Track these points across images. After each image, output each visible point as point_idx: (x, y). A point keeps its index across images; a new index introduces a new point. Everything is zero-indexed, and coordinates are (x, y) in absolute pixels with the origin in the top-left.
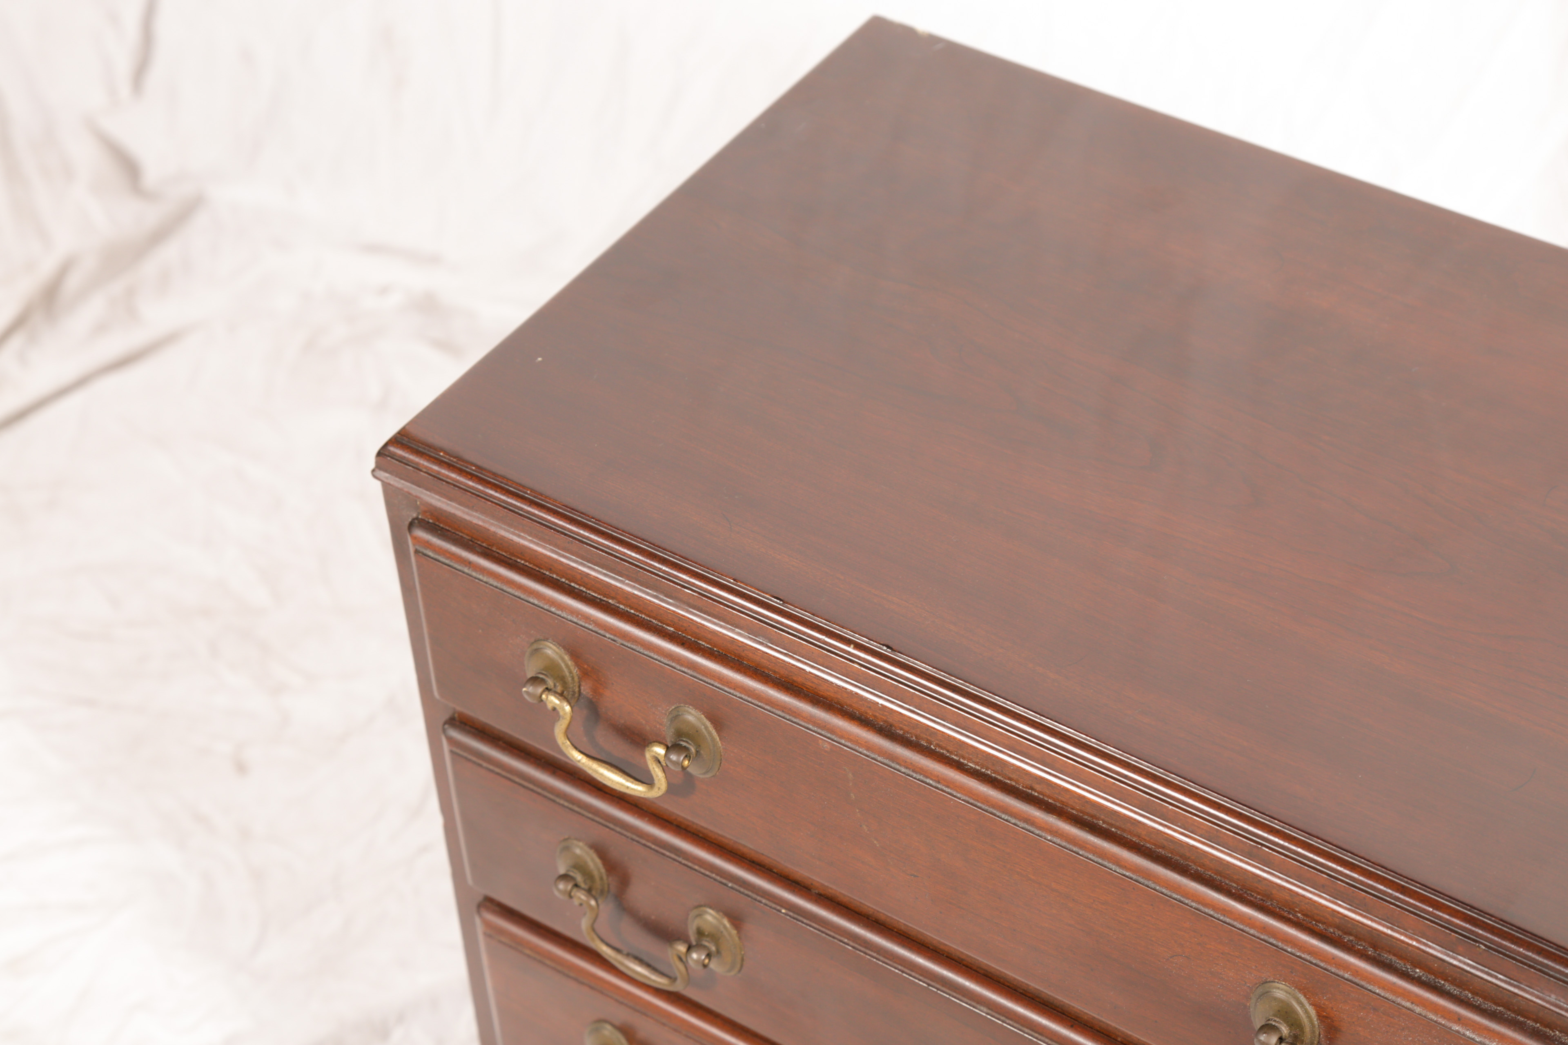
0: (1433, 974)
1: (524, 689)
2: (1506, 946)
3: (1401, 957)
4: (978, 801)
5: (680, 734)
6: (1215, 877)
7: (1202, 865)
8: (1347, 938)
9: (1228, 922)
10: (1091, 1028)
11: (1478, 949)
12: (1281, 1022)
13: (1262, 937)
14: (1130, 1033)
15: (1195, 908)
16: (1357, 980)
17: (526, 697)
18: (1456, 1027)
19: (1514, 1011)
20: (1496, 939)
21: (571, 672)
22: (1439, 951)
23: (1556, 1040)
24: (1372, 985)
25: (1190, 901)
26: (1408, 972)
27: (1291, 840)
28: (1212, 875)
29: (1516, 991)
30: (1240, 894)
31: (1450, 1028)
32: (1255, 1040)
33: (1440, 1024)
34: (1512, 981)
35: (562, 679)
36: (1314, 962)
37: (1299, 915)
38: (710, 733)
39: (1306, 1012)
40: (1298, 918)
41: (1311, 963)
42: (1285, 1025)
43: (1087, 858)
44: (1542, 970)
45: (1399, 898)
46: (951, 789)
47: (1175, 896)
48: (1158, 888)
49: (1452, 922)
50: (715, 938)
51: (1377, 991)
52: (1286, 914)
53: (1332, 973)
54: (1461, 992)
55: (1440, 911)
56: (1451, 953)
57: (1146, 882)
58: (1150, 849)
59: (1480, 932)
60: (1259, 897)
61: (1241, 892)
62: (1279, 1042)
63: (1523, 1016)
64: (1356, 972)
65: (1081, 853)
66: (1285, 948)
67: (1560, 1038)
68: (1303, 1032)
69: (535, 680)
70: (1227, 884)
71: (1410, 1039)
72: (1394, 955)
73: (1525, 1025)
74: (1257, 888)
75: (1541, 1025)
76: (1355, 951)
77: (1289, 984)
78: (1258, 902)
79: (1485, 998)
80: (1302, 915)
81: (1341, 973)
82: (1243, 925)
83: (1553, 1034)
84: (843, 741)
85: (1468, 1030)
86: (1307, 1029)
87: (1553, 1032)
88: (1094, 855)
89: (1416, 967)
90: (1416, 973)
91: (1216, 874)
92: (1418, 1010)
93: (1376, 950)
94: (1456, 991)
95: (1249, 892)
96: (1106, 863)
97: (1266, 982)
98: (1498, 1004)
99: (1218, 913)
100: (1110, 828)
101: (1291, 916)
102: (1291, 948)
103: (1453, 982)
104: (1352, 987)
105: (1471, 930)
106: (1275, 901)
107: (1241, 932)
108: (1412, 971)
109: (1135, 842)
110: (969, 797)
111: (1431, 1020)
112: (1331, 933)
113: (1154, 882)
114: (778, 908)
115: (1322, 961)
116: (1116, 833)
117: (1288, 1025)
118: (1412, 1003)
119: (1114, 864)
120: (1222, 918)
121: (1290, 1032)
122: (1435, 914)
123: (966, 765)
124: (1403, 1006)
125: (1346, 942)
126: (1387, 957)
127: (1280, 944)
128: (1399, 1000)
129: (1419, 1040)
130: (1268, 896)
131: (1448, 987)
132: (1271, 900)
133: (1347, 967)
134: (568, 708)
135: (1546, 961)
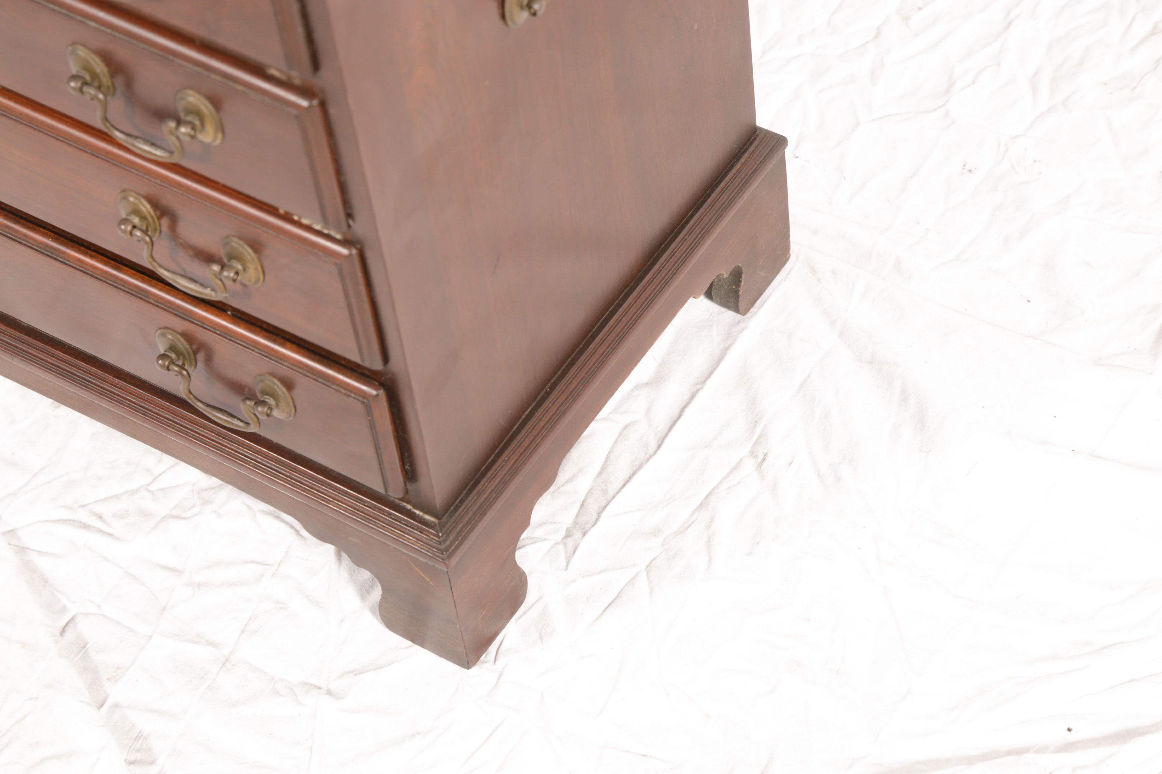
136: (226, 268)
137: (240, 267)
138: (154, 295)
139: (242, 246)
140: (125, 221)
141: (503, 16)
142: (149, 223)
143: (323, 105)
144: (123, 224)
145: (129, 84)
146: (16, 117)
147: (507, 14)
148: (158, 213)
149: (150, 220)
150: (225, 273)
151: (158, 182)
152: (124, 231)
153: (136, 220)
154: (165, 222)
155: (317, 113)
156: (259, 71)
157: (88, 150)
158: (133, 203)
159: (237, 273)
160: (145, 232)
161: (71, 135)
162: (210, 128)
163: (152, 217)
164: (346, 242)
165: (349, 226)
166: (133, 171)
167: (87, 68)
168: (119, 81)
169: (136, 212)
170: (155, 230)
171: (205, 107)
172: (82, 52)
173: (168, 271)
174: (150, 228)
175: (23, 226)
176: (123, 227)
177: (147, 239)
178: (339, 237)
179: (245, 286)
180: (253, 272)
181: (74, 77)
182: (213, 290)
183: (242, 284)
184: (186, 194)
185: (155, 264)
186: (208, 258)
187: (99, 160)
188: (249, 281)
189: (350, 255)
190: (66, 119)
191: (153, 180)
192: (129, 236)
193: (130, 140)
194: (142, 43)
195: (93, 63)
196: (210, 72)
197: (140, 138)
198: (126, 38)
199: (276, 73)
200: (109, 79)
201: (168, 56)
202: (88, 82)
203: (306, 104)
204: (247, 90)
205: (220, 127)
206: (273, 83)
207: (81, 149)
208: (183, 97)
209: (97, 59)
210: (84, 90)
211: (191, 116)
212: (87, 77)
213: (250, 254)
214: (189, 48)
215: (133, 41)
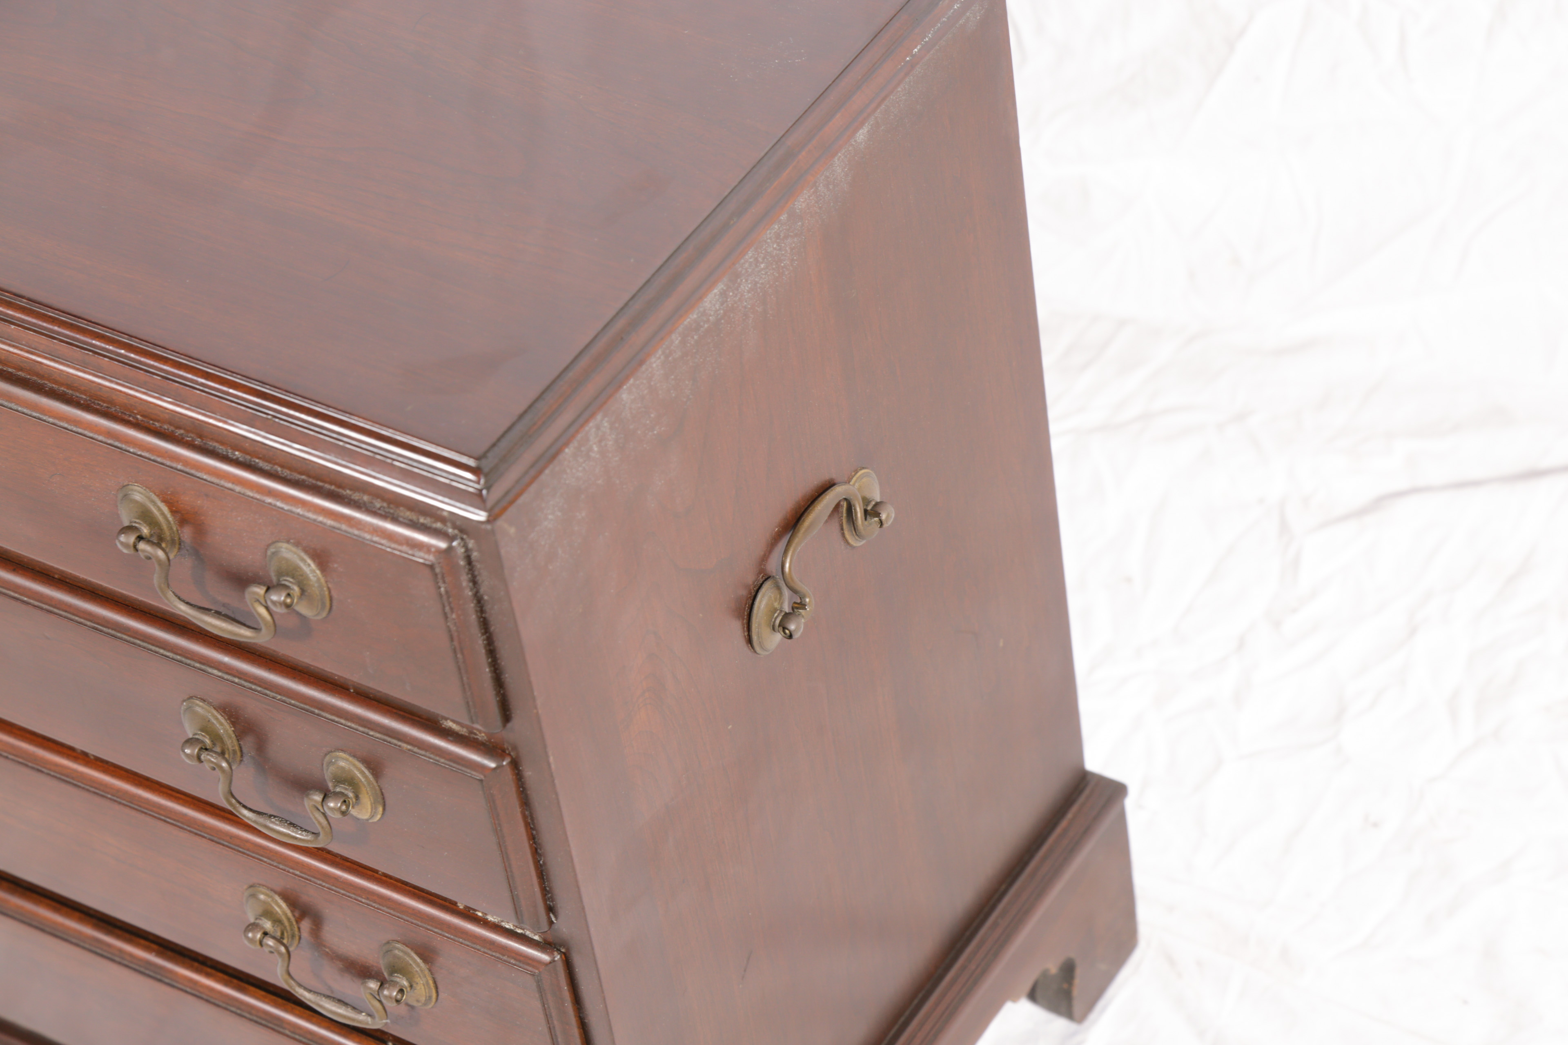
0: (248, 454)
3: (222, 443)
6: (68, 391)
7: (56, 382)
8: (179, 432)
9: (80, 432)
12: (141, 522)
13: (109, 442)
15: (51, 424)
16: (187, 470)
18: (269, 500)
19: (314, 478)
20: (282, 409)
23: (346, 498)
24: (199, 472)
25: (47, 417)
26: (228, 455)
28: (65, 390)
30: (88, 404)
31: (264, 502)
32: (116, 541)
33: (256, 499)
36: (152, 458)
37: (139, 417)
39: (159, 509)
40: (137, 419)
41: (150, 459)
42: (145, 525)
47: (35, 414)
48: (20, 409)
52: (126, 417)
53: (167, 466)
54: (272, 468)
56: (253, 430)
57: (10, 405)
58: (11, 373)
60: (105, 405)
61: (89, 402)
62: (137, 541)
63: (321, 481)
64: (186, 461)
66: (128, 449)
68: (161, 530)
70: (77, 397)
71: (239, 518)
72: (217, 441)
73: (322, 488)
74: (101, 396)
75: (335, 487)
76: (183, 442)
77: (141, 484)
78: (103, 410)
79: (291, 469)
80: (141, 416)
81: (174, 465)
82: (92, 432)
83: (344, 493)
85: (278, 500)
86: (165, 526)
89: (235, 450)
90: (235, 455)
91: (68, 389)
92: (238, 489)
93: (203, 440)
94: (266, 466)
95: (96, 402)
97: (124, 486)
98: (301, 473)
99: (71, 425)
101: (131, 419)
102: (133, 448)
103: (264, 459)
104: (185, 476)
105: (261, 404)
106: (117, 407)
107: (91, 440)
108: (231, 455)
111: (249, 496)
112: (165, 429)
113: (17, 404)
115: (159, 456)
117: (147, 525)
118: (233, 483)
120: (75, 429)
121: (151, 532)
122: (232, 393)
124: (226, 488)
125: (177, 436)
126: (212, 444)
127: (124, 446)
128: (222, 483)
129: (247, 519)
130: (112, 403)
131: (261, 464)
132: (115, 407)
136: (386, 986)
137: (405, 983)
138: (290, 1023)
140: (253, 927)
141: (749, 641)
142: (285, 927)
143: (515, 765)
144: (250, 931)
145: (261, 746)
146: (112, 795)
147: (755, 638)
148: (297, 914)
149: (286, 923)
150: (386, 992)
151: (298, 873)
152: (252, 941)
153: (268, 925)
154: (306, 925)
155: (508, 775)
156: (431, 724)
157: (205, 835)
158: (264, 902)
159: (401, 991)
160: (280, 941)
161: (185, 815)
162: (367, 800)
163: (289, 919)
164: (546, 945)
165: (551, 923)
166: (265, 860)
167: (207, 729)
168: (249, 743)
169: (268, 913)
170: (293, 936)
171: (360, 772)
172: (200, 708)
173: (310, 991)
174: (286, 934)
175: (118, 937)
176: (250, 935)
177: (283, 949)
178: (536, 938)
179: (412, 1007)
180: (422, 990)
181: (190, 742)
182: (369, 1015)
183: (407, 1004)
184: (334, 888)
185: (293, 983)
186: (363, 972)
187: (221, 846)
188: (418, 1001)
189: (553, 961)
190: (178, 795)
191: (291, 871)
192: (259, 947)
193: (261, 820)
194: (280, 694)
195: (215, 722)
196: (369, 728)
197: (275, 817)
198: (259, 689)
199: (454, 726)
200: (236, 743)
201: (312, 709)
202: (208, 747)
203: (493, 765)
204: (416, 750)
205: (380, 800)
206: (450, 738)
207: (196, 834)
208: (332, 762)
209: (219, 717)
210: (202, 757)
211: (343, 786)
212: (208, 741)
213: (418, 965)
214: (341, 698)
215: (268, 692)
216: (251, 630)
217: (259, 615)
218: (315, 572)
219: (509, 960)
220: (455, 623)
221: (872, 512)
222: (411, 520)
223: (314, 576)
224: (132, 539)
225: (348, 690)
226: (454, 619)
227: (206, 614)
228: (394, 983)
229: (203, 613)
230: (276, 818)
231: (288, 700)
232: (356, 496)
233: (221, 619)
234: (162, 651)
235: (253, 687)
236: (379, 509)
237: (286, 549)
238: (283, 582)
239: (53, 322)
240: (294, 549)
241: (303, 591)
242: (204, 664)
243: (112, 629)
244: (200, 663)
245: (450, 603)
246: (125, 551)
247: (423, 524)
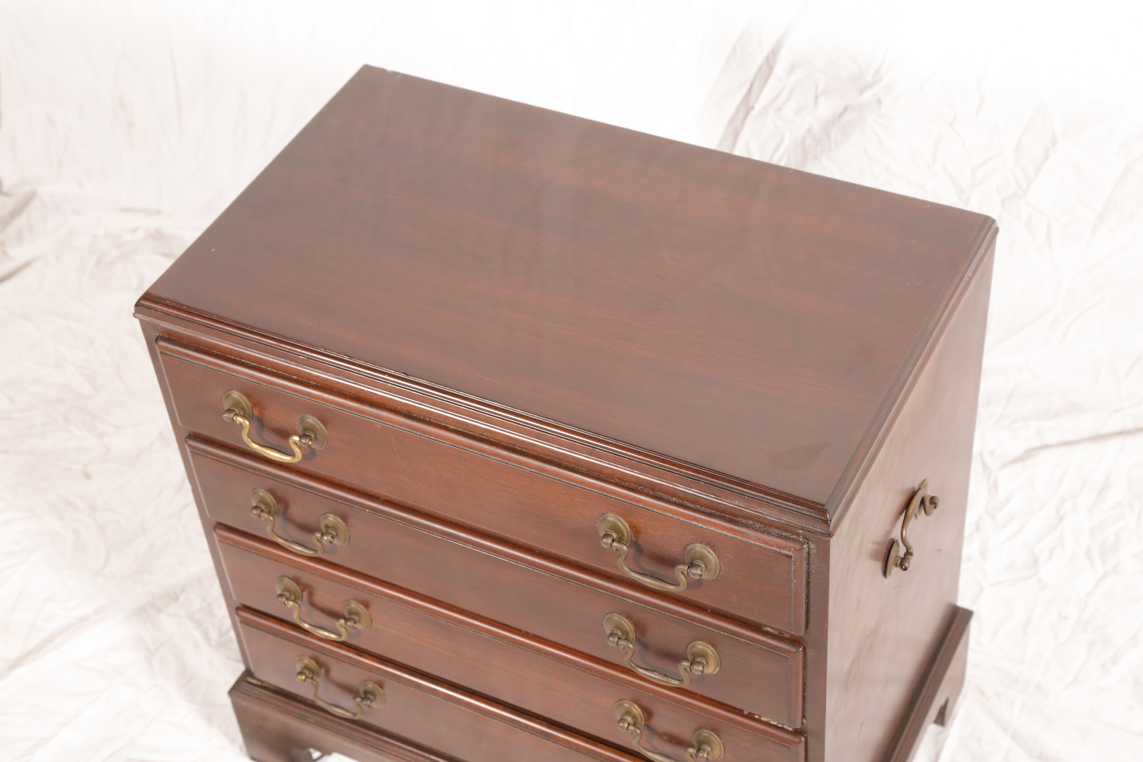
0: (681, 499)
1: (224, 416)
2: (713, 481)
3: (666, 493)
4: (457, 444)
5: (305, 429)
6: (575, 466)
7: (568, 462)
8: (639, 488)
9: (583, 487)
10: (523, 548)
11: (701, 484)
12: (613, 531)
13: (600, 492)
14: (542, 547)
15: (567, 483)
16: (646, 507)
17: (226, 419)
18: (694, 523)
19: (720, 512)
20: (708, 478)
21: (247, 405)
22: (683, 488)
23: (740, 522)
24: (653, 508)
25: (564, 479)
26: (670, 500)
27: (609, 444)
28: (573, 466)
29: (720, 502)
30: (587, 473)
31: (691, 524)
32: (601, 542)
33: (687, 522)
34: (718, 497)
35: (243, 409)
36: (625, 501)
37: (616, 480)
38: (320, 427)
39: (624, 525)
40: (616, 481)
41: (624, 502)
43: (513, 465)
44: (731, 490)
45: (662, 465)
46: (443, 440)
47: (557, 478)
48: (548, 475)
49: (688, 473)
50: (335, 528)
51: (656, 511)
52: (610, 480)
53: (634, 505)
54: (695, 506)
55: (682, 469)
56: (688, 488)
57: (542, 473)
58: (543, 457)
59: (701, 476)
60: (596, 473)
61: (588, 472)
62: (612, 542)
63: (724, 513)
64: (646, 503)
65: (509, 463)
66: (611, 496)
67: (742, 521)
68: (623, 535)
69: (229, 411)
70: (581, 469)
71: (673, 531)
72: (663, 493)
73: (725, 517)
74: (595, 469)
75: (733, 516)
76: (644, 493)
77: (615, 513)
78: (596, 476)
79: (706, 507)
80: (618, 479)
81: (638, 505)
82: (590, 488)
83: (738, 520)
84: (387, 423)
85: (699, 523)
86: (625, 534)
87: (738, 519)
88: (516, 464)
89: (673, 497)
90: (673, 500)
91: (575, 465)
92: (676, 517)
93: (654, 492)
94: (692, 506)
95: (591, 472)
96: (522, 467)
97: (604, 514)
98: (712, 510)
99: (578, 484)
100: (522, 450)
101: (612, 481)
102: (614, 496)
103: (691, 502)
104: (644, 511)
105: (696, 476)
107: (589, 491)
109: (535, 455)
110: (452, 443)
111: (682, 521)
112: (632, 486)
113: (546, 473)
114: (364, 509)
115: (629, 500)
116: (526, 451)
117: (616, 533)
118: (673, 514)
119: (526, 467)
120: (580, 486)
121: (618, 537)
122: (679, 470)
123: (449, 427)
124: (669, 516)
125: (640, 490)
126: (659, 494)
127: (608, 495)
128: (666, 514)
129: (677, 531)
130: (601, 473)
131: (689, 504)
132: (603, 474)
133: (640, 501)
134: (247, 423)
135: (732, 486)
136: (700, 751)
137: (709, 749)
139: (713, 736)
140: (622, 720)
141: (885, 573)
142: (638, 720)
143: (805, 650)
147: (888, 571)
150: (700, 755)
151: (651, 695)
152: (622, 728)
153: (630, 719)
155: (799, 655)
156: (758, 629)
157: (598, 675)
158: (628, 708)
159: (708, 754)
160: (636, 727)
162: (712, 663)
163: (641, 716)
164: (797, 733)
165: (803, 723)
167: (621, 628)
169: (630, 713)
170: (642, 724)
171: (711, 651)
172: (617, 617)
173: (650, 751)
176: (621, 724)
177: (638, 731)
178: (790, 729)
180: (717, 752)
181: (612, 635)
185: (641, 748)
186: (684, 743)
187: (608, 681)
191: (647, 694)
192: (626, 731)
193: (647, 673)
194: (668, 613)
195: (626, 625)
196: (720, 631)
197: (655, 671)
198: (656, 610)
199: (770, 630)
200: (634, 634)
201: (687, 620)
202: (621, 637)
203: (794, 650)
204: (748, 642)
205: (719, 665)
206: (769, 636)
207: (592, 674)
208: (695, 646)
209: (628, 622)
210: (619, 643)
211: (700, 658)
212: (620, 633)
213: (717, 741)
214: (704, 615)
215: (661, 611)
216: (674, 586)
217: (681, 579)
218: (716, 559)
219: (775, 740)
220: (795, 584)
221: (933, 501)
222: (778, 534)
223: (714, 560)
224: (610, 541)
225: (707, 610)
226: (795, 582)
227: (646, 577)
228: (704, 750)
229: (644, 577)
230: (657, 672)
231: (673, 616)
232: (745, 521)
233: (653, 580)
234: (599, 590)
235: (653, 609)
236: (759, 528)
237: (701, 547)
238: (697, 563)
239: (573, 433)
240: (705, 547)
241: (706, 567)
242: (623, 597)
243: (570, 579)
244: (622, 596)
245: (795, 575)
246: (605, 547)
247: (785, 536)
